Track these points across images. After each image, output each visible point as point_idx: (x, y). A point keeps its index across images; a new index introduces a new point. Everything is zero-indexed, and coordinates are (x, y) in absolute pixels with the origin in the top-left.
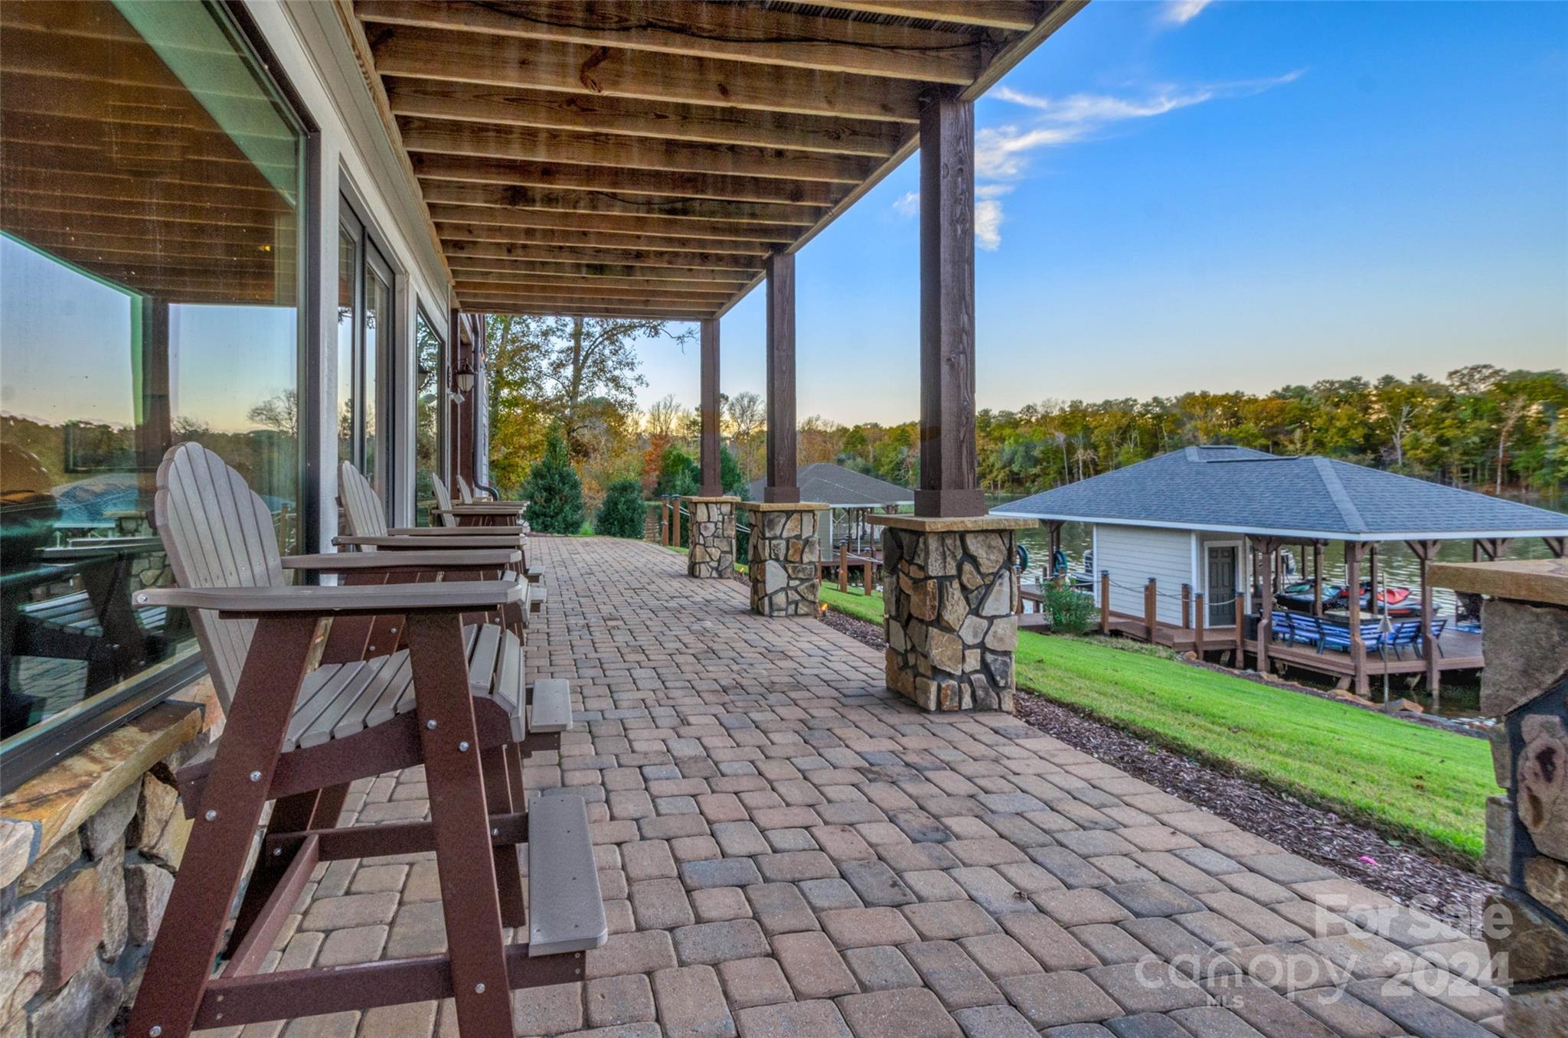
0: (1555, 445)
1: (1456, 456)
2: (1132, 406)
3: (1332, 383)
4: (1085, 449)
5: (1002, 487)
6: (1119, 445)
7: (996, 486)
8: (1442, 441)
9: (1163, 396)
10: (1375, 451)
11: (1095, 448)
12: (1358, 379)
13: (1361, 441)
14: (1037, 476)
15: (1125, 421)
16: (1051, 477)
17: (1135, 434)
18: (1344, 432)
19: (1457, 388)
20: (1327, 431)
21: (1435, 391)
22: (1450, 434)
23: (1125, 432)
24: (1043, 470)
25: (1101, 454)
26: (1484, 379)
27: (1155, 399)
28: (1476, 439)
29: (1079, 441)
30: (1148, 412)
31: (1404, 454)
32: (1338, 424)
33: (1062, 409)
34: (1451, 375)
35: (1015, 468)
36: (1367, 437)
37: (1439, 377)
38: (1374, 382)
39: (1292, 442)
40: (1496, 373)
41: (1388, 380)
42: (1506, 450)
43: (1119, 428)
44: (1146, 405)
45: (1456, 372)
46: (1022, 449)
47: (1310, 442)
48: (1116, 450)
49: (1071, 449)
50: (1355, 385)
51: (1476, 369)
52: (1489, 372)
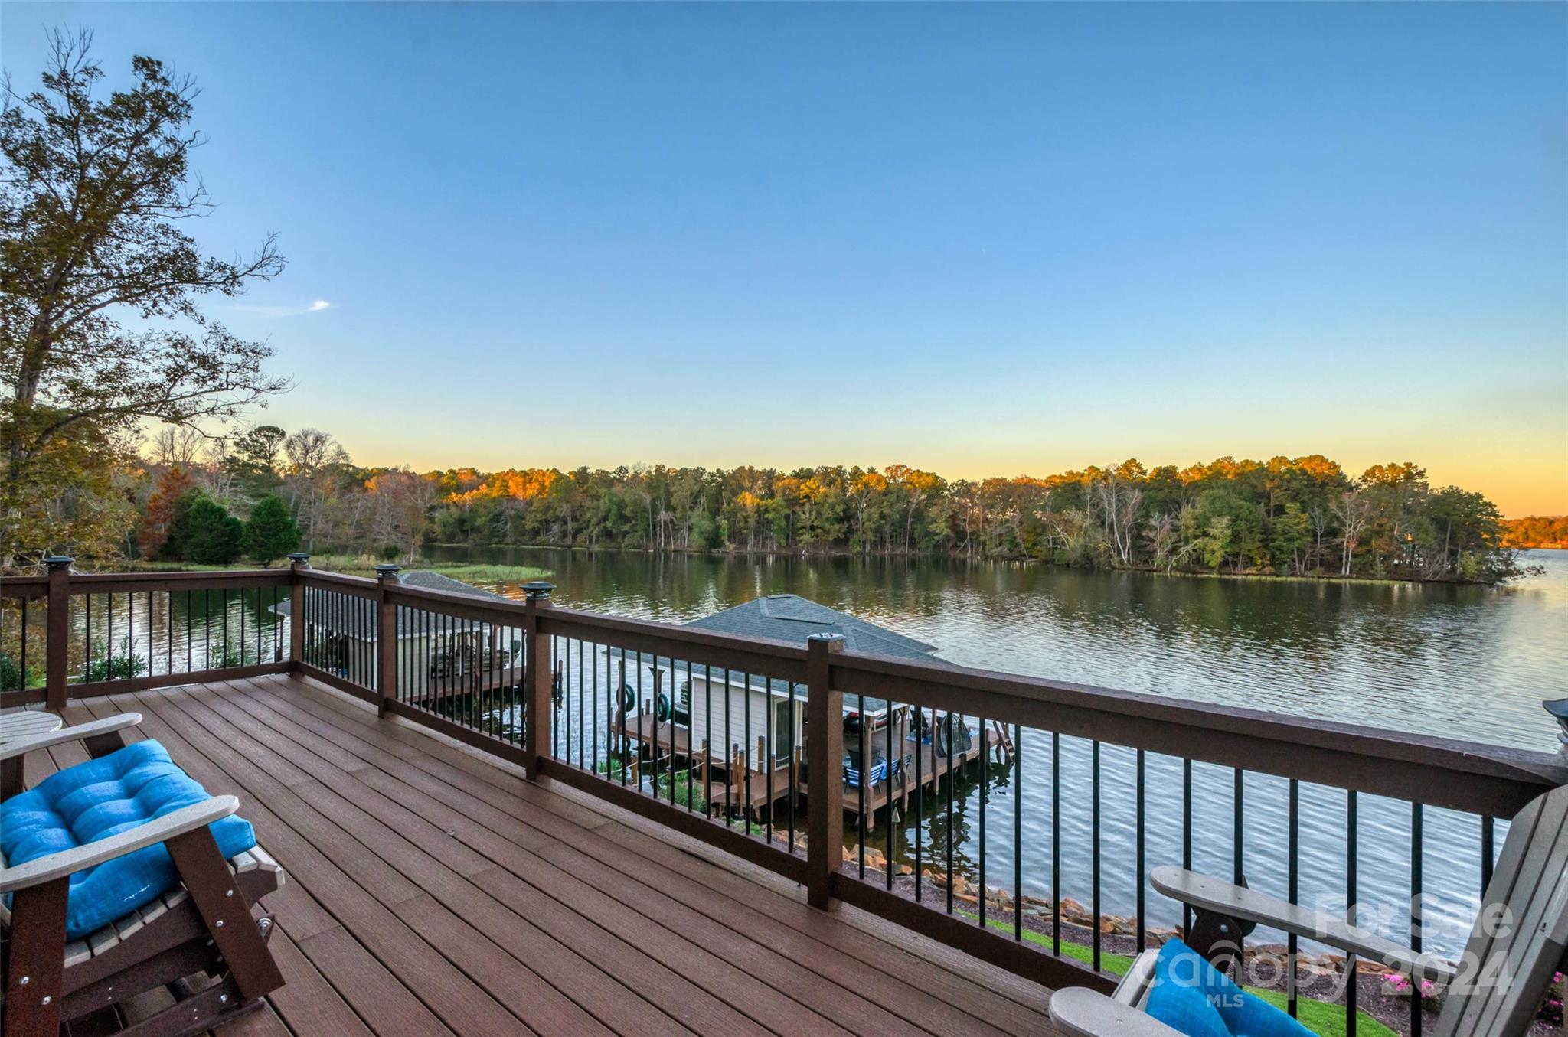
0: (931, 523)
1: (888, 526)
2: (702, 474)
3: (827, 468)
4: (666, 511)
5: (597, 541)
6: (692, 509)
7: (591, 541)
8: (882, 517)
9: (724, 469)
10: (849, 521)
11: (674, 510)
12: (841, 467)
13: (841, 514)
14: (626, 533)
15: (696, 488)
16: (639, 534)
17: (703, 500)
18: (834, 506)
19: (890, 478)
21: (879, 480)
22: (886, 511)
23: (696, 497)
24: (632, 527)
25: (678, 515)
26: (902, 475)
27: (718, 470)
28: (898, 516)
29: (661, 505)
30: (713, 481)
31: (863, 524)
32: (829, 501)
33: (649, 472)
34: (887, 469)
35: (609, 524)
36: (845, 511)
37: (882, 472)
38: (849, 470)
39: (804, 512)
40: (908, 470)
41: (856, 470)
42: (912, 524)
43: (692, 493)
44: (713, 475)
45: (889, 468)
46: (615, 507)
47: (814, 513)
48: (689, 513)
49: (655, 512)
50: (839, 471)
51: (899, 467)
52: (904, 470)
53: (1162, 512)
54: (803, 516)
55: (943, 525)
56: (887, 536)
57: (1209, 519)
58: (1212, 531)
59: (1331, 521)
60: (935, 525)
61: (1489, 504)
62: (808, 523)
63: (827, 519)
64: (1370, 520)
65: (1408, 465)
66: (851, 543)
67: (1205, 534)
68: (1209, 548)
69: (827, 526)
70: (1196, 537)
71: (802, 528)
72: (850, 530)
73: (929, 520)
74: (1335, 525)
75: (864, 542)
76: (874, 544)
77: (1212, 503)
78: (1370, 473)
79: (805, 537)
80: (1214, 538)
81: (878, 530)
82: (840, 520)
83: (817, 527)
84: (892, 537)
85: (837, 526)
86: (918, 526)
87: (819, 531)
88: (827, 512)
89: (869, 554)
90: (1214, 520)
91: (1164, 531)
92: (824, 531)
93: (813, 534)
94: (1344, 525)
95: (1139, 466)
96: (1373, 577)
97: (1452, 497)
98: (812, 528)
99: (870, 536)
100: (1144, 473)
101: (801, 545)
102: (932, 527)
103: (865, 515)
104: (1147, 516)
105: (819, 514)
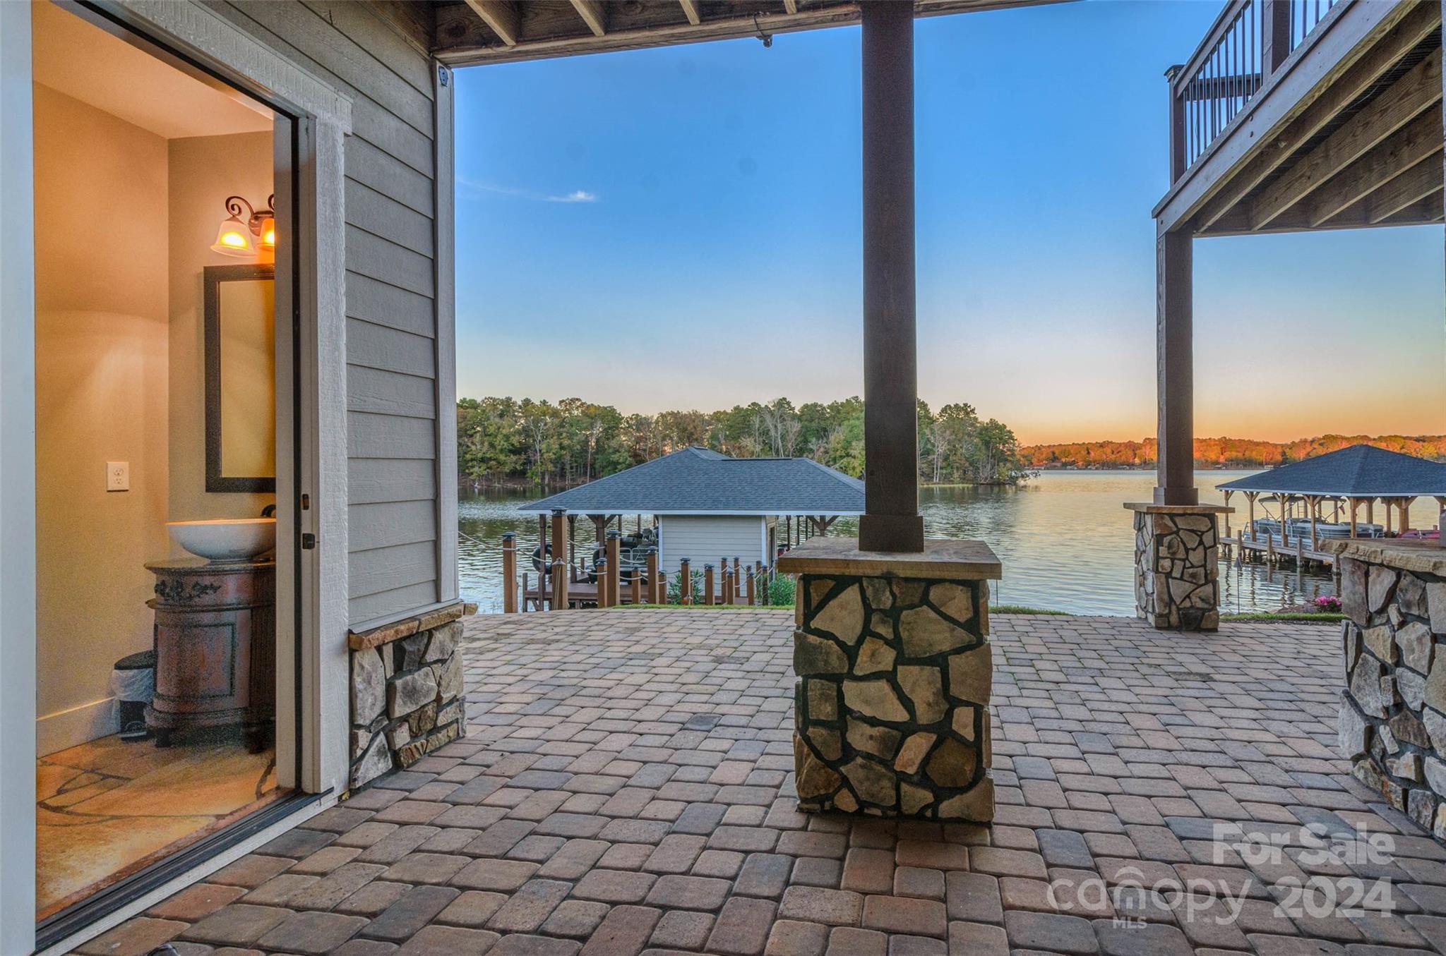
1: (568, 458)
3: (494, 400)
8: (562, 447)
10: (526, 452)
12: (510, 399)
13: (517, 445)
18: (507, 437)
19: (565, 411)
20: (496, 436)
21: (555, 414)
22: (566, 442)
26: (577, 408)
28: (579, 447)
31: (542, 455)
32: (504, 432)
34: (561, 402)
36: (520, 442)
37: (555, 404)
38: (519, 402)
39: (474, 444)
40: (583, 404)
41: (527, 402)
42: (592, 455)
45: (563, 401)
47: (486, 444)
50: (508, 403)
51: (573, 400)
52: (579, 403)
53: (818, 439)
54: (473, 448)
55: (626, 454)
56: (568, 467)
57: (850, 443)
58: (853, 452)
59: (926, 444)
60: (618, 454)
61: (1010, 432)
62: (480, 455)
63: (502, 451)
64: (949, 442)
65: (965, 405)
66: (529, 474)
67: (848, 455)
68: (851, 466)
69: (502, 457)
70: (842, 457)
71: (472, 460)
72: (528, 462)
73: (611, 451)
74: (929, 446)
75: (543, 474)
76: (553, 475)
77: (851, 431)
78: (944, 410)
79: (476, 469)
80: (854, 457)
81: (558, 461)
82: (515, 451)
83: (490, 459)
84: (572, 468)
85: (513, 458)
86: (599, 456)
87: (493, 463)
88: (500, 443)
89: (548, 485)
90: (854, 444)
91: (819, 453)
92: (499, 463)
93: (484, 466)
94: (934, 446)
95: (788, 403)
96: (952, 482)
97: (994, 425)
98: (483, 460)
99: (551, 467)
100: (793, 409)
101: (472, 477)
102: (615, 457)
103: (544, 446)
104: (806, 441)
105: (492, 445)
